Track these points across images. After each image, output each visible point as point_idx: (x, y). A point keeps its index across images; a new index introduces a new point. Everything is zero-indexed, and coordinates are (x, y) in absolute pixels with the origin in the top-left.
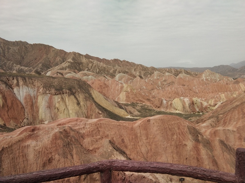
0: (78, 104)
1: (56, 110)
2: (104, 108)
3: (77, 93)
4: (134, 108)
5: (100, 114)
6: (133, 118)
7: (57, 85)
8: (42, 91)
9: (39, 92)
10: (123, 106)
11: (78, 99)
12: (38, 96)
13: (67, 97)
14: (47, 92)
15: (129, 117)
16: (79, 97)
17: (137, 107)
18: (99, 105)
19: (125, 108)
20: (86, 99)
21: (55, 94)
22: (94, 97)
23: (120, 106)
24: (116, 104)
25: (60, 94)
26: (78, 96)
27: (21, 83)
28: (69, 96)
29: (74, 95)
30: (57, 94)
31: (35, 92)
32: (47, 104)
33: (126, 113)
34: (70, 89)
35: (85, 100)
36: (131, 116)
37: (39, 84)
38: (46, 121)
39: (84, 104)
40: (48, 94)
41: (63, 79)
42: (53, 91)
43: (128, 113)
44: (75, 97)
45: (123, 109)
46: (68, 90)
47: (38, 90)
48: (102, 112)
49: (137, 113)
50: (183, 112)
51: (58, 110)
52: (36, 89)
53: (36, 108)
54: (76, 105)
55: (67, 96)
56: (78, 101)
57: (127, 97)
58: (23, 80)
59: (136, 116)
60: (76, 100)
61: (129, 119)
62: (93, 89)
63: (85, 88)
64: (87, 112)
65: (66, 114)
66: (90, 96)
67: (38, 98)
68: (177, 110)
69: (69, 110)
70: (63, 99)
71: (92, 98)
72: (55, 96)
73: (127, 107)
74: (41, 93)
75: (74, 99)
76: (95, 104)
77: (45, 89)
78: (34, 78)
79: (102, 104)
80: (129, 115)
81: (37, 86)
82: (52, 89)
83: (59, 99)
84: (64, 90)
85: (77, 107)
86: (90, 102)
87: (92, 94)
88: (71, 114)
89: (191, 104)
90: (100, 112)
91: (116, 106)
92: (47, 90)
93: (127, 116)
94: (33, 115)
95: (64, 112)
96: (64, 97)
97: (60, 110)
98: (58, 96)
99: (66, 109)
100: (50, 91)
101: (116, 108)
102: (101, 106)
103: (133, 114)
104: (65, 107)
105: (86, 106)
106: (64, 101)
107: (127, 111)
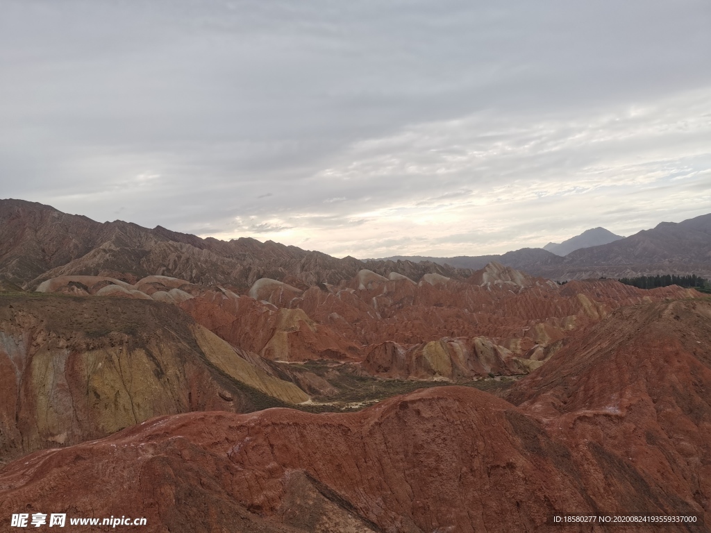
0: (159, 374)
1: (92, 395)
2: (237, 383)
3: (153, 342)
4: (320, 375)
5: (228, 400)
6: (322, 404)
7: (90, 320)
8: (45, 342)
9: (34, 343)
10: (288, 373)
11: (159, 358)
12: (32, 356)
13: (125, 355)
14: (62, 343)
15: (309, 402)
16: (161, 352)
17: (327, 372)
18: (222, 373)
19: (295, 376)
20: (182, 357)
21: (88, 349)
22: (205, 349)
23: (281, 373)
24: (269, 367)
25: (102, 346)
26: (157, 349)
28: (130, 350)
29: (144, 347)
30: (93, 349)
31: (22, 347)
32: (62, 380)
33: (301, 394)
34: (132, 332)
35: (181, 361)
36: (313, 400)
37: (33, 321)
38: (60, 433)
39: (178, 373)
40: (62, 348)
41: (109, 301)
42: (80, 339)
43: (305, 391)
44: (149, 354)
45: (291, 381)
46: (126, 333)
47: (32, 339)
48: (234, 393)
49: (328, 389)
50: (451, 376)
51: (98, 396)
52: (25, 336)
53: (26, 395)
54: (152, 379)
55: (124, 350)
56: (158, 365)
57: (292, 346)
59: (330, 400)
60: (152, 362)
61: (309, 406)
62: (202, 327)
63: (177, 324)
64: (187, 397)
65: (122, 408)
66: (194, 347)
67: (33, 363)
68: (437, 374)
69: (132, 394)
70: (111, 361)
71: (199, 355)
72: (85, 355)
73: (299, 376)
74: (42, 346)
75: (145, 359)
76: (209, 370)
77: (54, 335)
78: (16, 304)
79: (230, 371)
80: (310, 397)
81: (27, 325)
82: (74, 332)
83: (100, 364)
84: (114, 333)
85: (157, 385)
86: (195, 367)
87: (198, 342)
88: (139, 405)
89: (470, 356)
90: (228, 395)
91: (270, 372)
92: (59, 337)
93: (303, 401)
94: (17, 418)
95: (116, 400)
96: (114, 357)
97: (102, 397)
98: (96, 352)
99: (123, 393)
100: (68, 340)
101: (270, 378)
102: (228, 377)
103: (320, 394)
104: (118, 385)
105: (183, 378)
106: (115, 367)
107: (302, 384)
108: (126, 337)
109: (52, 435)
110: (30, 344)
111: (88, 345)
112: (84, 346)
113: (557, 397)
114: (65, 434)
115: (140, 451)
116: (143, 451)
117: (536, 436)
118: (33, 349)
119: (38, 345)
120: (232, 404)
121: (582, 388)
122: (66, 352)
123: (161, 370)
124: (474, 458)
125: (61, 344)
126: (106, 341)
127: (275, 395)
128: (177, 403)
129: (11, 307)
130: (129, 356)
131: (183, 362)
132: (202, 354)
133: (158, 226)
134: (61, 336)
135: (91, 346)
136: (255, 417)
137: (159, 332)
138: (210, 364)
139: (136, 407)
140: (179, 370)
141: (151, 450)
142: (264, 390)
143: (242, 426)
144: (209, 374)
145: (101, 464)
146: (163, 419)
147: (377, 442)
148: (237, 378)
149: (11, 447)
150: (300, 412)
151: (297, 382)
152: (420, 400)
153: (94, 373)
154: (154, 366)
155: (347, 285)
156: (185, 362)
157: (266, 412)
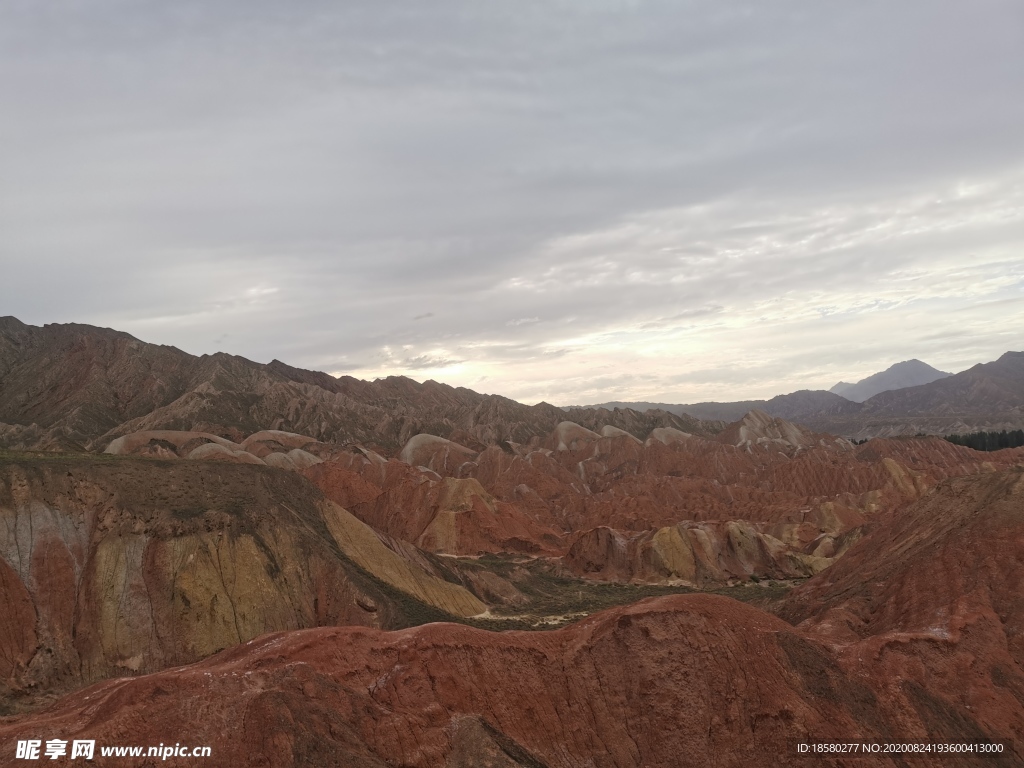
0: (273, 571)
1: (179, 600)
2: (382, 585)
3: (266, 525)
4: (502, 576)
5: (370, 610)
6: (505, 618)
7: (179, 493)
8: (115, 525)
9: (100, 526)
10: (456, 571)
11: (273, 548)
12: (97, 544)
13: (225, 543)
15: (486, 615)
16: (276, 540)
17: (512, 571)
18: (361, 571)
19: (466, 577)
20: (305, 547)
21: (175, 535)
22: (338, 536)
23: (446, 572)
24: (428, 562)
25: (194, 531)
26: (270, 535)
27: (21, 490)
28: (234, 537)
29: (251, 532)
30: (182, 534)
31: (83, 531)
32: (138, 579)
33: (475, 602)
34: (236, 510)
35: (304, 553)
36: (493, 612)
37: (99, 494)
38: (132, 655)
39: (300, 569)
40: (138, 533)
41: (206, 467)
42: (164, 520)
43: (480, 598)
44: (260, 543)
45: (460, 583)
46: (228, 512)
47: (97, 520)
48: (378, 599)
49: (514, 596)
50: (695, 579)
51: (187, 602)
52: (87, 516)
53: (88, 601)
54: (263, 579)
55: (225, 537)
56: (272, 558)
57: (462, 532)
58: (30, 479)
59: (517, 611)
60: (263, 554)
61: (486, 621)
62: (333, 503)
63: (299, 499)
64: (312, 605)
65: (220, 620)
66: (323, 532)
67: (98, 554)
68: (673, 575)
69: (235, 600)
70: (207, 552)
71: (329, 544)
72: (171, 543)
73: (472, 576)
74: (110, 530)
75: (254, 550)
76: (343, 566)
77: (128, 514)
78: (77, 470)
79: (373, 568)
80: (487, 608)
81: (90, 501)
82: (156, 510)
83: (192, 556)
84: (212, 513)
85: (270, 587)
86: (323, 563)
87: (328, 526)
88: (244, 617)
89: (723, 549)
90: (371, 603)
91: (430, 570)
92: (135, 518)
93: (478, 613)
94: (74, 632)
95: (212, 609)
96: (211, 546)
97: (193, 604)
98: (186, 540)
99: (223, 599)
100: (148, 521)
101: (430, 578)
102: (370, 576)
103: (502, 603)
104: (216, 587)
105: (306, 577)
106: (212, 561)
107: (476, 589)
108: (228, 518)
109: (123, 658)
110: (94, 528)
111: (175, 529)
112: (170, 530)
113: (855, 612)
114: (140, 656)
115: (245, 683)
116: (249, 682)
117: (824, 671)
118: (98, 534)
119: (105, 528)
120: (375, 615)
121: (892, 599)
122: (145, 539)
123: (276, 566)
124: (730, 702)
125: (138, 527)
126: (201, 523)
127: (437, 604)
128: (298, 613)
129: (70, 474)
130: (231, 545)
131: (307, 554)
132: (334, 544)
133: (275, 361)
134: (138, 516)
135: (180, 531)
136: (409, 636)
137: (274, 511)
138: (344, 558)
139: (240, 619)
140: (301, 566)
141: (261, 682)
142: (422, 596)
143: (389, 648)
144: (343, 572)
145: (190, 700)
146: (278, 636)
147: (586, 676)
148: (383, 578)
149: (65, 674)
150: (473, 629)
151: (469, 585)
152: (648, 614)
153: (183, 569)
154: (267, 560)
155: (542, 444)
156: (309, 554)
157: (425, 628)
